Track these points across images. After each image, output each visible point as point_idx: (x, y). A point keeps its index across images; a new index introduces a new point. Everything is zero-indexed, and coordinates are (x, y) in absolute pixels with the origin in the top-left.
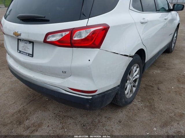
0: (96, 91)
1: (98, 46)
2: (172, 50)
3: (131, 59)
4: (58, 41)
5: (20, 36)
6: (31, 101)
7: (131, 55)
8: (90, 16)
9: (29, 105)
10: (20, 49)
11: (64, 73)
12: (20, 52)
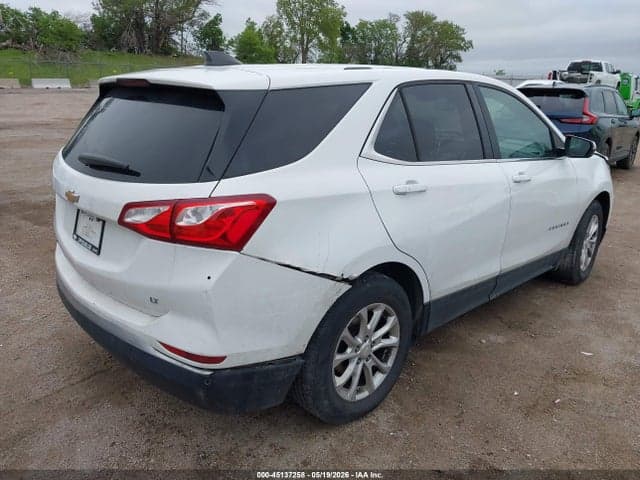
0: (220, 359)
1: (238, 246)
2: (579, 275)
3: (346, 287)
4: (147, 224)
5: (77, 201)
6: (95, 374)
7: (345, 277)
8: (226, 175)
9: (86, 382)
10: (79, 232)
11: (155, 303)
12: (77, 240)
